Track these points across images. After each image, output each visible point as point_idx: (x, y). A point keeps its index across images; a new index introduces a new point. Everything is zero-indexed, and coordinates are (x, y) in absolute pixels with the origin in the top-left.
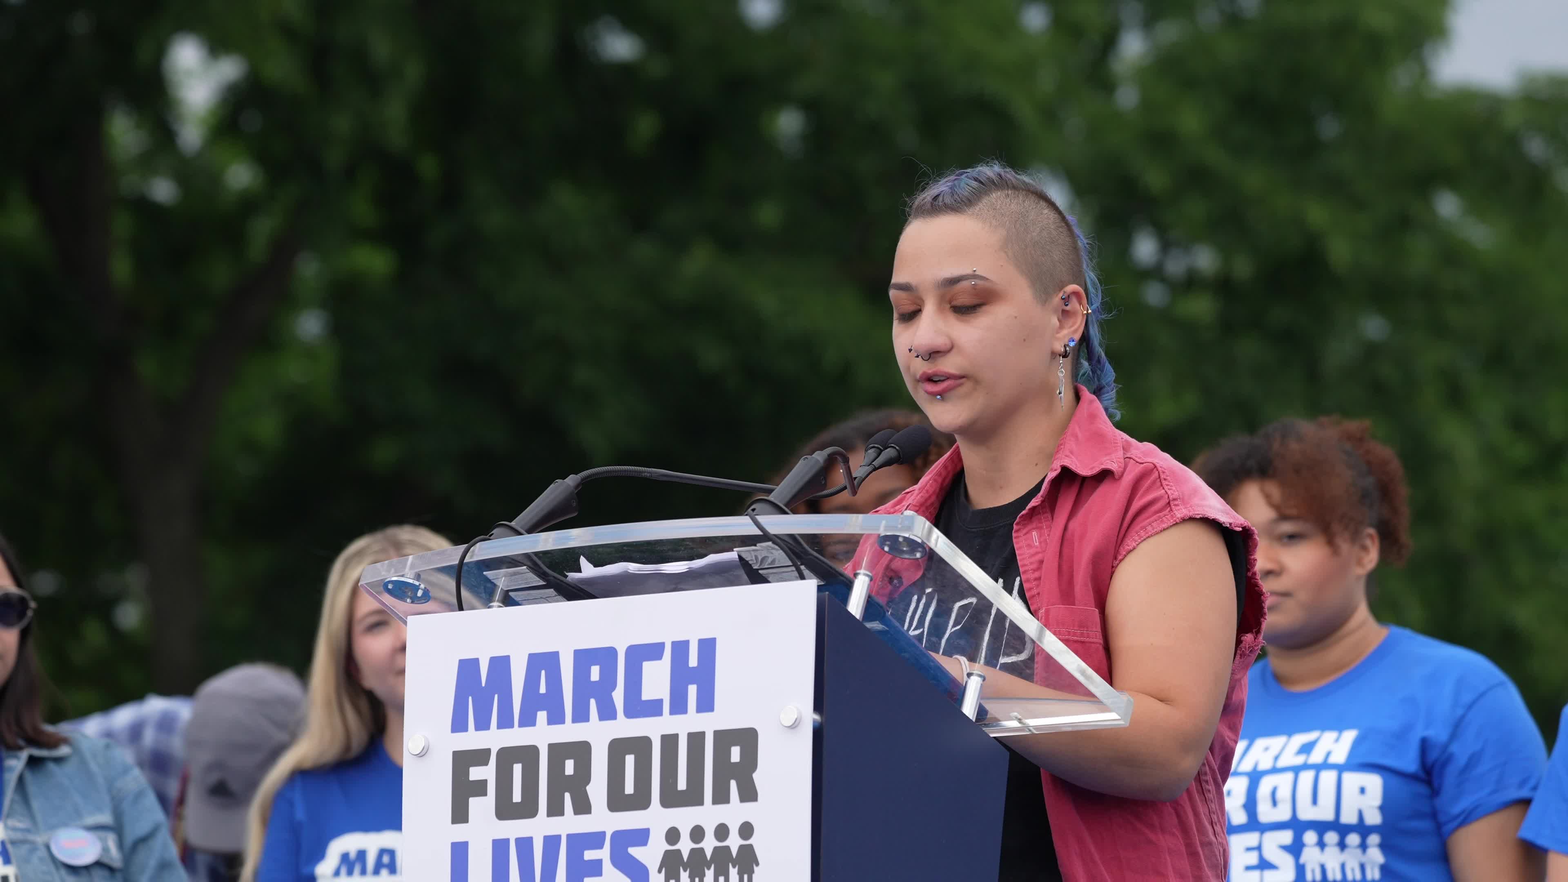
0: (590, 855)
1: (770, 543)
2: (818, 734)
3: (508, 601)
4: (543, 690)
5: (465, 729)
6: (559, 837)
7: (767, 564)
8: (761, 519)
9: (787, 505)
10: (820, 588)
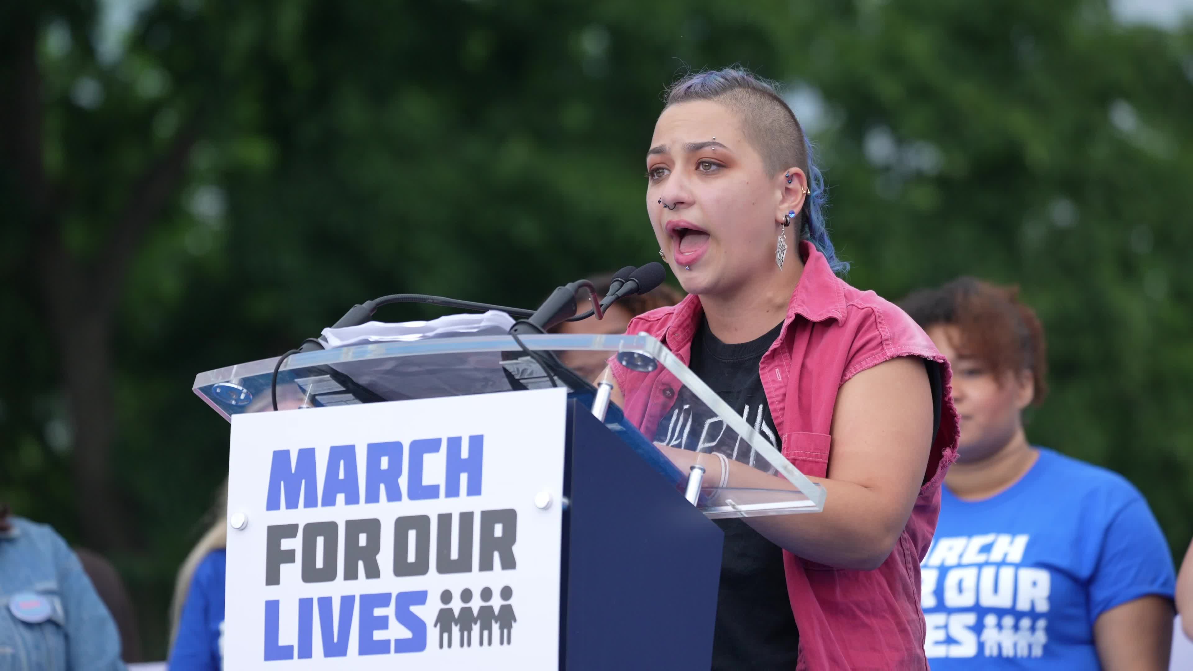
0: (378, 612)
1: (529, 358)
2: (566, 515)
3: (315, 402)
4: (341, 476)
5: (277, 508)
6: (353, 598)
7: (526, 374)
8: (522, 337)
9: (544, 326)
10: (569, 395)
